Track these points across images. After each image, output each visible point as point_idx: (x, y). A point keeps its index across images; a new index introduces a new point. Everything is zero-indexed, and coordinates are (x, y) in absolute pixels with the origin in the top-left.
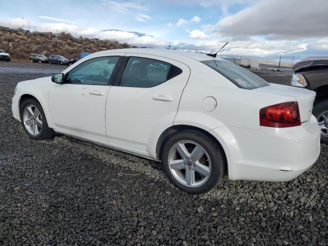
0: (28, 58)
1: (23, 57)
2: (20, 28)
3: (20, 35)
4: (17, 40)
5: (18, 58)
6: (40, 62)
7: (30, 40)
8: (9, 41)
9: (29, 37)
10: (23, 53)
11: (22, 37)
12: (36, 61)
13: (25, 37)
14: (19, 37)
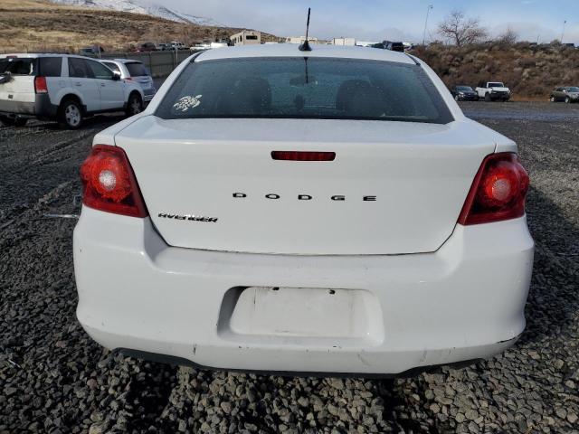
0: (548, 95)
1: (540, 93)
2: (556, 41)
3: (551, 53)
4: (541, 64)
5: (530, 96)
6: (567, 100)
7: (566, 60)
8: (526, 66)
9: (567, 56)
10: (542, 86)
11: (553, 57)
12: (560, 99)
13: (559, 57)
14: (548, 57)
